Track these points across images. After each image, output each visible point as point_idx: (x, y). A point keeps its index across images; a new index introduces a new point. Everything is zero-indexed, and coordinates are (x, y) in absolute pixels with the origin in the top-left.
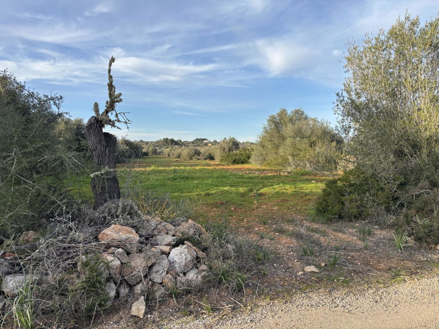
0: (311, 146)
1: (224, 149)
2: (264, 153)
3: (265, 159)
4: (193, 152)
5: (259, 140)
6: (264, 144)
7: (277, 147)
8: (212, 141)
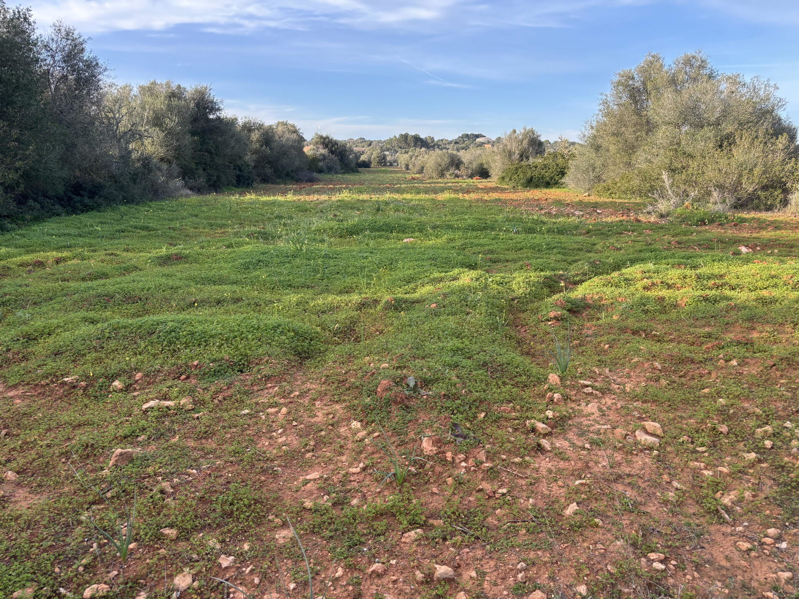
0: (721, 146)
1: (510, 154)
2: (598, 163)
3: (599, 179)
4: (447, 160)
5: (589, 133)
6: (600, 141)
7: (631, 149)
8: (494, 139)
